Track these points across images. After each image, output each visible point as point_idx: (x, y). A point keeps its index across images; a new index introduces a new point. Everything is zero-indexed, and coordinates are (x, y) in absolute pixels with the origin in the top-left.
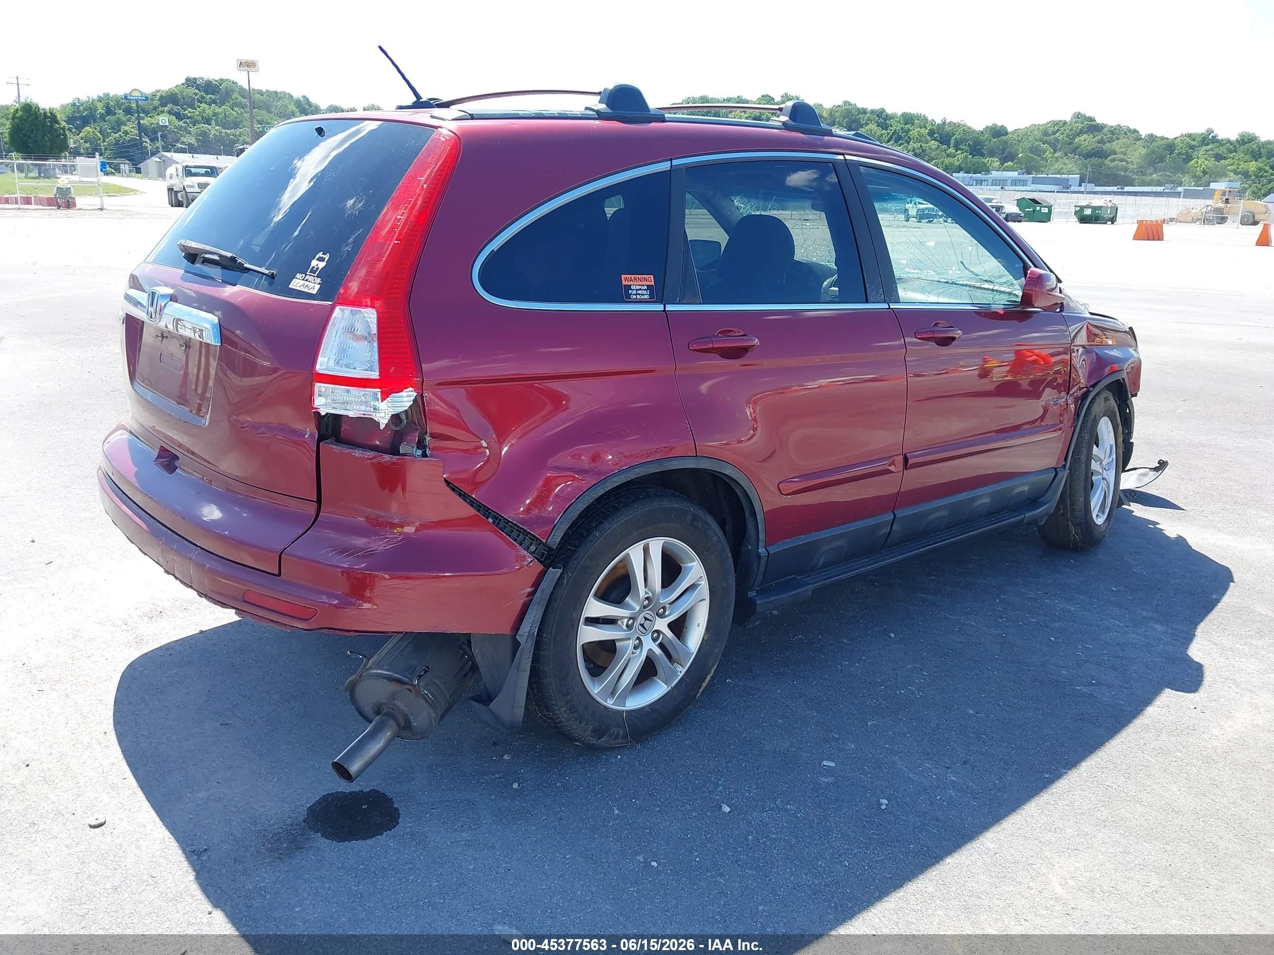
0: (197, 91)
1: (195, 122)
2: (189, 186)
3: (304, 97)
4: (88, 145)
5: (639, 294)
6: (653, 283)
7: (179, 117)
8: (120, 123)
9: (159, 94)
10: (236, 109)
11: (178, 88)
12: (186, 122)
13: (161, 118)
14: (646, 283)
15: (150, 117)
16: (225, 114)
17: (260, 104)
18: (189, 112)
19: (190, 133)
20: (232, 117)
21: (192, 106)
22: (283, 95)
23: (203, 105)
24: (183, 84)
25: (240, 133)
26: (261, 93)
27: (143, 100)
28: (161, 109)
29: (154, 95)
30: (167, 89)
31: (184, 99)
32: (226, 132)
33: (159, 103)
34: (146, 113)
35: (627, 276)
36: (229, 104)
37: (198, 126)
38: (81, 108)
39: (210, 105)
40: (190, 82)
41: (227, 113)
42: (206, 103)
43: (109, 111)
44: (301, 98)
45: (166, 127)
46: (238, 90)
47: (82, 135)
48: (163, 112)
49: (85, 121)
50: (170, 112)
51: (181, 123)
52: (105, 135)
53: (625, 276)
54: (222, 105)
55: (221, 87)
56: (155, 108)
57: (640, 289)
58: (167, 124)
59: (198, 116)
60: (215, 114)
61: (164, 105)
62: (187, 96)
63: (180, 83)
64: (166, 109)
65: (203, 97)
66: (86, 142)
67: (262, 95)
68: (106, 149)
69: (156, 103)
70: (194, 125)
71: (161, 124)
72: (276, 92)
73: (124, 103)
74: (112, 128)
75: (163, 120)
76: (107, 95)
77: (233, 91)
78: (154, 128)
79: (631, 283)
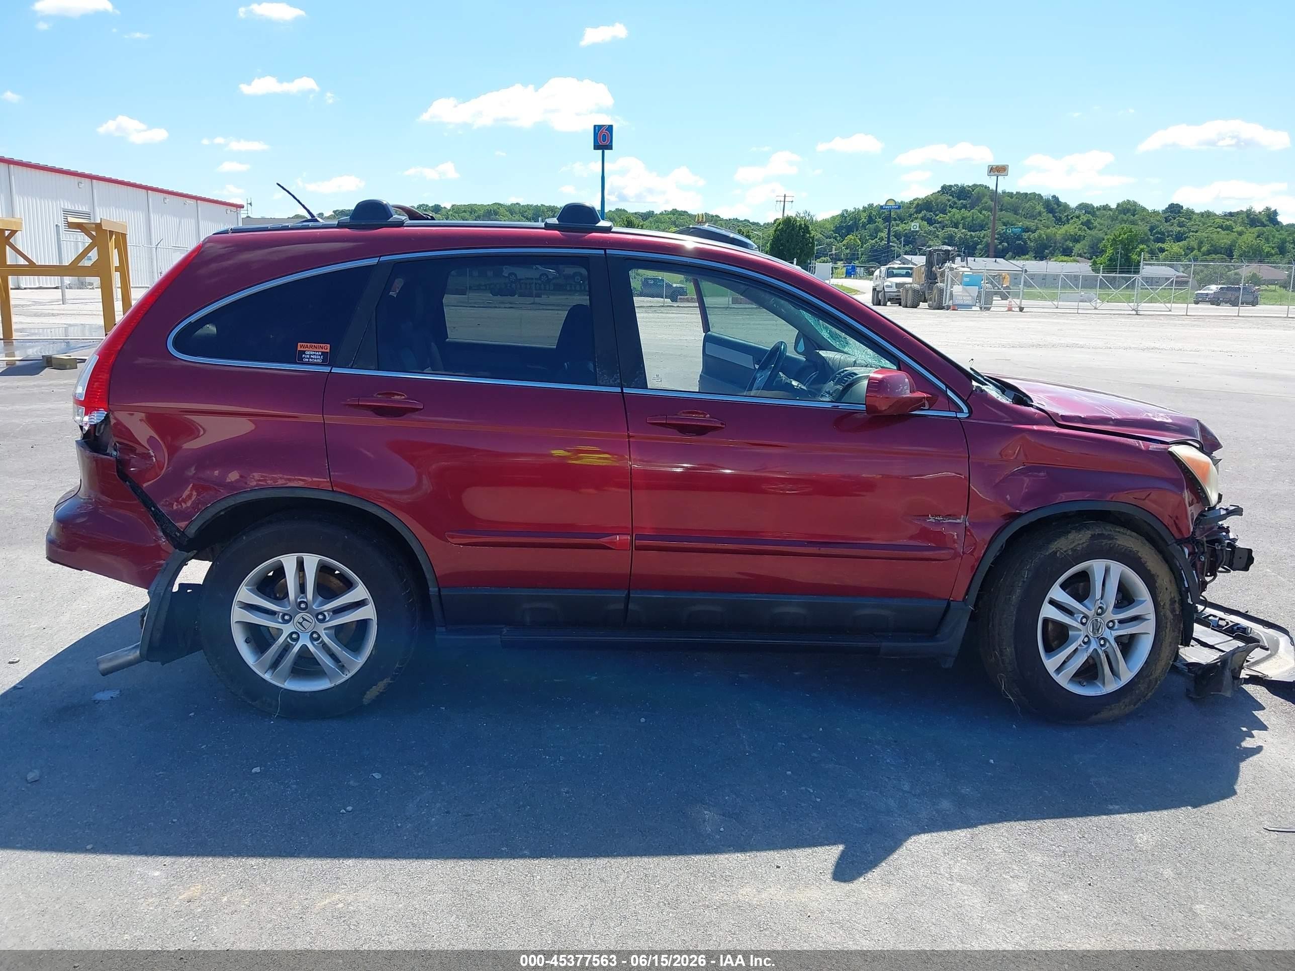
0: (951, 198)
1: (944, 227)
2: (888, 286)
3: (1054, 197)
4: (848, 251)
5: (312, 358)
6: (328, 350)
7: (930, 222)
8: (878, 230)
9: (916, 202)
10: (984, 212)
11: (934, 195)
12: (936, 227)
13: (913, 224)
14: (321, 350)
15: (905, 223)
16: (973, 218)
17: (1009, 207)
18: (940, 217)
19: (937, 237)
20: (979, 220)
21: (944, 212)
22: (1032, 196)
23: (954, 210)
24: (938, 192)
25: (984, 235)
26: (1011, 195)
27: (896, 209)
28: (915, 216)
29: (911, 203)
30: (924, 197)
31: (937, 205)
32: (971, 235)
33: (915, 210)
34: (902, 220)
35: (304, 344)
36: (978, 208)
37: (946, 229)
38: (848, 219)
39: (960, 209)
40: (945, 189)
41: (975, 217)
42: (957, 208)
43: (871, 220)
44: (1051, 198)
45: (917, 232)
46: (988, 194)
47: (845, 242)
48: (916, 218)
49: (849, 230)
50: (923, 219)
51: (931, 228)
52: (863, 241)
53: (302, 344)
54: (971, 210)
55: (973, 193)
56: (911, 215)
57: (314, 355)
58: (917, 229)
59: (948, 220)
60: (963, 218)
61: (918, 211)
62: (940, 202)
63: (936, 191)
64: (920, 215)
65: (955, 203)
66: (847, 248)
67: (1012, 198)
68: (862, 255)
69: (912, 210)
70: (943, 230)
71: (912, 229)
72: (1026, 194)
73: (885, 212)
74: (871, 235)
75: (915, 226)
76: (871, 205)
77: (984, 195)
78: (906, 233)
79: (307, 349)
